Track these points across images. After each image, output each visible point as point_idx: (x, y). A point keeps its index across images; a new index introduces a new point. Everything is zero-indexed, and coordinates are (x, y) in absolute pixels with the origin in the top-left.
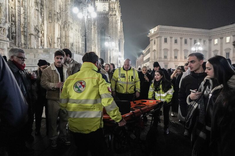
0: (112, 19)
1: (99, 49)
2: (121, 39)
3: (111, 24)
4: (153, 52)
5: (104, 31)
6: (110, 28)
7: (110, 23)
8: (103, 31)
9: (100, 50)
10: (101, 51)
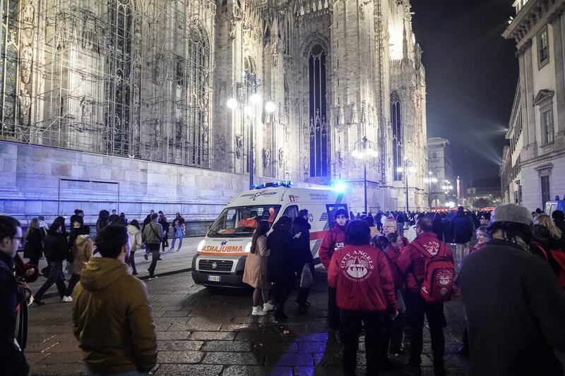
0: (342, 7)
1: (305, 127)
2: (403, 88)
3: (342, 25)
4: (537, 108)
5: (320, 58)
6: (336, 39)
7: (335, 23)
8: (317, 61)
9: (309, 131)
10: (312, 133)
